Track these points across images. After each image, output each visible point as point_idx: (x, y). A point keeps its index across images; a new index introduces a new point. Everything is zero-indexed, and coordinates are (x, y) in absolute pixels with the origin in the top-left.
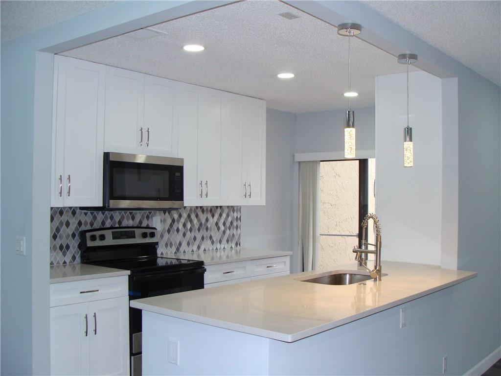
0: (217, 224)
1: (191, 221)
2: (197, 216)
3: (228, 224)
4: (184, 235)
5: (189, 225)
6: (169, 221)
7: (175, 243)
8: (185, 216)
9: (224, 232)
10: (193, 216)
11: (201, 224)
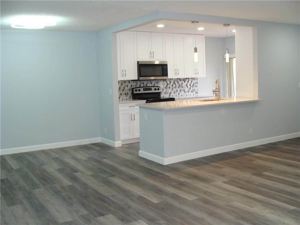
0: (187, 85)
1: (175, 84)
2: (178, 82)
3: (192, 85)
4: (172, 89)
5: (174, 86)
6: (166, 84)
7: (169, 92)
8: (172, 82)
9: (190, 88)
10: (176, 82)
11: (179, 85)
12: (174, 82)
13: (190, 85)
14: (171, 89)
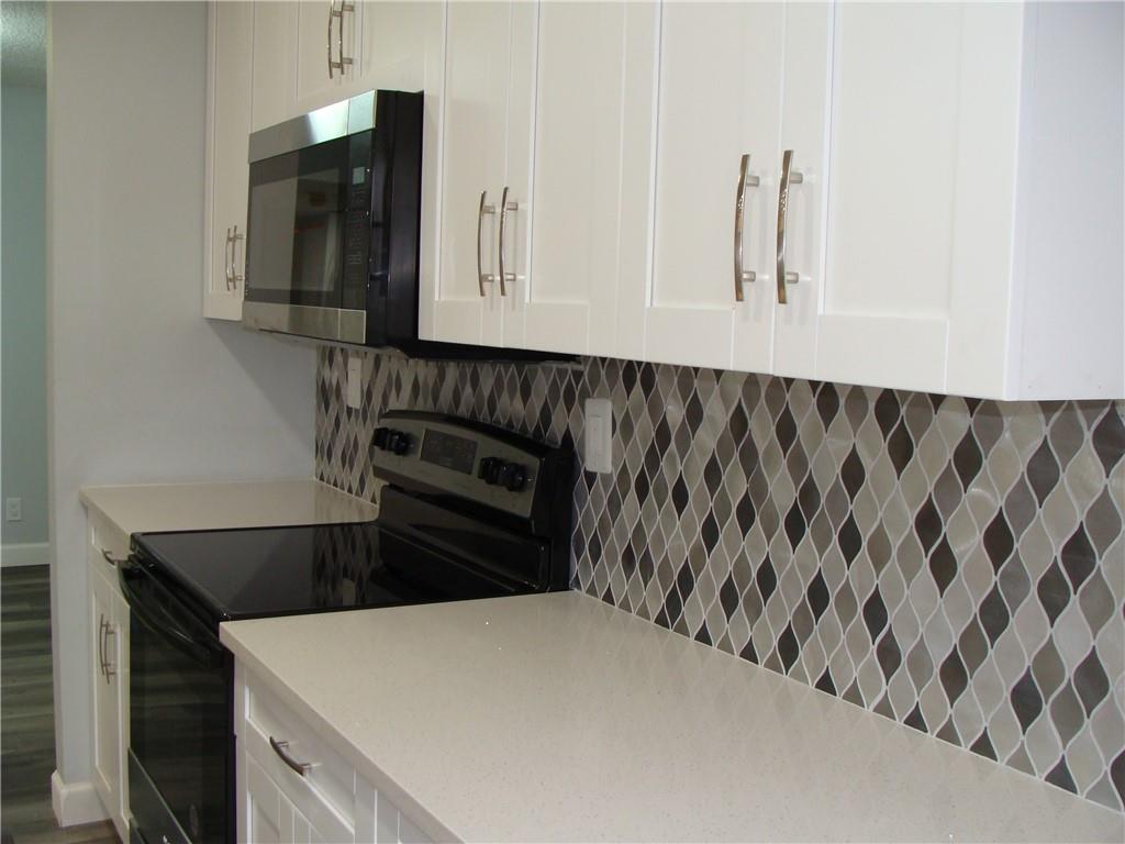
0: (928, 523)
1: (749, 457)
2: (786, 431)
4: (710, 533)
5: (736, 485)
7: (665, 565)
8: (717, 415)
9: (994, 615)
10: (762, 431)
11: (809, 494)
12: (739, 423)
13: (999, 541)
14: (695, 514)
